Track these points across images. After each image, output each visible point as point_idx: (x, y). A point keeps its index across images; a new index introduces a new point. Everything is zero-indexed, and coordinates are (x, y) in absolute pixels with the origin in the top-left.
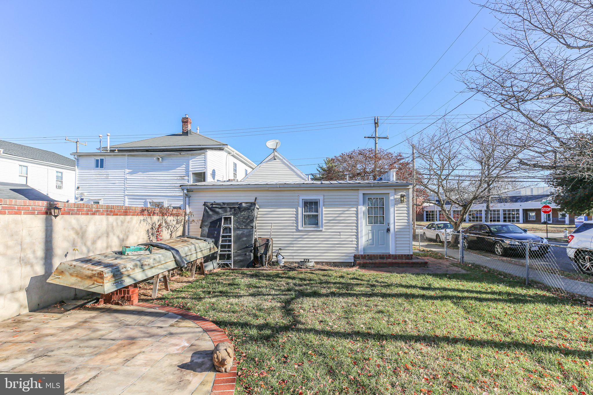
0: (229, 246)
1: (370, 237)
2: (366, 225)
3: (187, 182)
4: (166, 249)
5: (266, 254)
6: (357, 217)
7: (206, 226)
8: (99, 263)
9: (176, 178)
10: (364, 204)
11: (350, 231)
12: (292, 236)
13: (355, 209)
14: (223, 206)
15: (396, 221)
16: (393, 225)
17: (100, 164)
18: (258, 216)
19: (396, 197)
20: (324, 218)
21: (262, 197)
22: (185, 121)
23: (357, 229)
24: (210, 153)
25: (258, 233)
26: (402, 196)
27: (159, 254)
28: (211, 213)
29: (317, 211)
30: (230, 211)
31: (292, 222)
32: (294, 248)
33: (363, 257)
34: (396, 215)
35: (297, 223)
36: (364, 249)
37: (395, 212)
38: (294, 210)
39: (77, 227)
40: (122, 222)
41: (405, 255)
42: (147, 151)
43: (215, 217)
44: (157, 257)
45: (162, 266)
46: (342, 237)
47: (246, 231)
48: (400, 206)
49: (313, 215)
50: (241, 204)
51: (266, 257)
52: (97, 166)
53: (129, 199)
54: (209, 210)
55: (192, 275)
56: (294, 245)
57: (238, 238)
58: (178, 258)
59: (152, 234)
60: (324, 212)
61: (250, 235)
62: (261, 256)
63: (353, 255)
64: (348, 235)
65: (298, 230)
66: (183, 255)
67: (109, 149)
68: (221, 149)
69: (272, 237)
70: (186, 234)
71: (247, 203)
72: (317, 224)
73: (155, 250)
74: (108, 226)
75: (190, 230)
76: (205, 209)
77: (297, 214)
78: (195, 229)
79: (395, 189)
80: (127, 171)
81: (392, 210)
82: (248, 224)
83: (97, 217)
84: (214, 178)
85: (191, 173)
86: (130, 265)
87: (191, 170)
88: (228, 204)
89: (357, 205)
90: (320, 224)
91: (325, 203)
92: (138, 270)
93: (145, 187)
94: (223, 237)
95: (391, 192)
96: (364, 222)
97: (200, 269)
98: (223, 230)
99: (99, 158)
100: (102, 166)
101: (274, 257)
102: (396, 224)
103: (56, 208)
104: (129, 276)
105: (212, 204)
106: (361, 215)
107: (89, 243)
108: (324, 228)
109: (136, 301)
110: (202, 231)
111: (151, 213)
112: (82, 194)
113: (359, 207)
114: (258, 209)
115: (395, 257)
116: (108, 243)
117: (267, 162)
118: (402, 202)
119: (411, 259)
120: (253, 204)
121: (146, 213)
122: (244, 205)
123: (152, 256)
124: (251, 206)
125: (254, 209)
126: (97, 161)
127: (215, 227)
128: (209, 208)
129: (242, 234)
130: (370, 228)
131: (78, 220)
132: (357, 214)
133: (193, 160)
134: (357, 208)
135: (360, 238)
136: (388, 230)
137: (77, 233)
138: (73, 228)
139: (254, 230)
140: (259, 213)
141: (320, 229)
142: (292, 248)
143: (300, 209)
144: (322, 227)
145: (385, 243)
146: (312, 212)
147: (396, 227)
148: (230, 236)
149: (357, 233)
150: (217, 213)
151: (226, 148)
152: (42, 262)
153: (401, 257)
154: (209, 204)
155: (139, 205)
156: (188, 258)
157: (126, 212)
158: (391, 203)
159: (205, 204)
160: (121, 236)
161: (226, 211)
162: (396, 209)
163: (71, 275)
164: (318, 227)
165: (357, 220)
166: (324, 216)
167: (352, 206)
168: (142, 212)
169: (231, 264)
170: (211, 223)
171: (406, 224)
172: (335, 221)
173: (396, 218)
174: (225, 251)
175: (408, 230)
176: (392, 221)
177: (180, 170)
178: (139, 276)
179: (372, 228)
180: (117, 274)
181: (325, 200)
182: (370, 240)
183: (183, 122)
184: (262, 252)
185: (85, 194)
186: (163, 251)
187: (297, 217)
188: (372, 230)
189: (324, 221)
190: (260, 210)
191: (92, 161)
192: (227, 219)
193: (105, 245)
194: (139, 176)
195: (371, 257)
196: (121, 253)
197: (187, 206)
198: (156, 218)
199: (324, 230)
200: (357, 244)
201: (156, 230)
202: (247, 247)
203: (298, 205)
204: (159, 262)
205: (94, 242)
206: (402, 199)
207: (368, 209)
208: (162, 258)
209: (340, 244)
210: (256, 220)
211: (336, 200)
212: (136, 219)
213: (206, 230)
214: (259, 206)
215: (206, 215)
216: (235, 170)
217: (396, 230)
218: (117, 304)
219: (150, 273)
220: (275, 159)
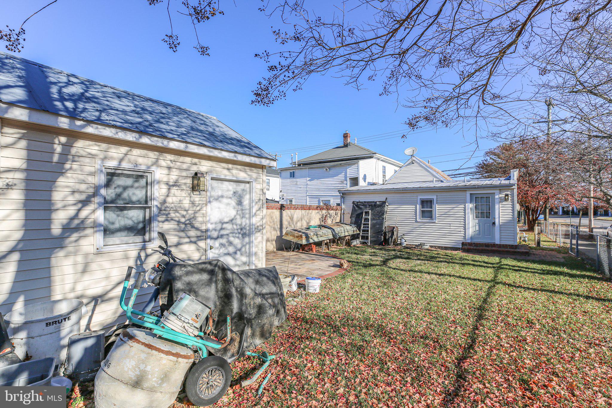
0: (368, 231)
1: (477, 228)
2: (474, 219)
3: (345, 185)
4: (328, 228)
5: (392, 238)
6: (465, 213)
7: (353, 217)
8: (300, 232)
9: (338, 182)
10: (471, 202)
11: (459, 223)
12: (412, 226)
13: (463, 206)
14: (365, 204)
15: (500, 216)
16: (498, 219)
17: (292, 175)
18: (388, 211)
19: (500, 196)
20: (437, 213)
21: (390, 197)
22: (346, 136)
23: (465, 222)
24: (361, 162)
25: (387, 223)
26: (507, 195)
27: (324, 230)
28: (357, 208)
29: (432, 208)
30: (369, 207)
31: (412, 215)
32: (414, 235)
33: (470, 244)
34: (500, 211)
35: (416, 216)
36: (471, 238)
37: (500, 209)
38: (414, 206)
39: (290, 215)
40: (308, 214)
41: (509, 245)
42: (320, 163)
43: (359, 212)
44: (323, 231)
45: (326, 237)
46: (451, 227)
47: (379, 221)
48: (504, 203)
49: (429, 210)
50: (376, 202)
51: (392, 239)
52: (291, 177)
53: (309, 198)
54: (355, 207)
55: (343, 246)
56: (414, 233)
57: (373, 226)
58: (334, 233)
59: (322, 221)
60: (437, 209)
61: (382, 224)
62: (388, 239)
63: (461, 242)
64: (456, 226)
65: (416, 221)
66: (337, 232)
67: (297, 163)
68: (371, 157)
69: (397, 226)
70: (342, 222)
71: (380, 202)
72: (431, 217)
73: (323, 229)
74: (302, 215)
75: (345, 220)
76: (353, 206)
77: (416, 210)
78: (348, 219)
79: (500, 190)
80: (308, 179)
81: (497, 206)
82: (380, 216)
83: (297, 211)
84: (365, 181)
85: (348, 179)
86: (312, 234)
87: (348, 176)
88: (368, 202)
89: (464, 203)
90: (434, 217)
91: (438, 202)
92: (315, 237)
93: (319, 190)
94: (364, 224)
95: (497, 192)
96: (471, 217)
97: (348, 244)
98: (364, 220)
99: (292, 171)
100: (293, 177)
101: (399, 240)
102: (501, 219)
103: (284, 207)
104: (311, 238)
105: (358, 203)
106: (468, 211)
107: (294, 223)
108: (437, 220)
109: (314, 251)
110: (351, 220)
111: (322, 209)
112: (283, 195)
113: (466, 204)
114: (388, 206)
115: (500, 246)
116: (302, 224)
117: (406, 166)
118: (506, 200)
119: (516, 248)
120: (384, 203)
121: (319, 208)
122: (378, 203)
123: (322, 231)
124: (382, 204)
125: (384, 206)
126: (291, 173)
127: (359, 218)
128: (356, 205)
129: (376, 223)
130: (477, 221)
131: (290, 212)
132: (465, 210)
133: (350, 168)
134: (465, 205)
135: (467, 229)
136: (494, 223)
137: (290, 218)
138: (289, 216)
139: (384, 220)
140: (388, 209)
141: (434, 221)
142: (412, 235)
143: (418, 206)
144: (436, 220)
145: (491, 233)
146: (428, 208)
147: (501, 221)
148: (368, 224)
149: (465, 225)
150: (361, 209)
151: (375, 156)
152: (279, 230)
153: (506, 246)
154: (355, 203)
155: (315, 203)
156: (339, 234)
157: (310, 208)
158: (497, 201)
159: (353, 203)
160: (307, 221)
161: (366, 207)
162: (500, 206)
163: (291, 235)
164: (432, 220)
165: (465, 215)
166: (437, 211)
167: (460, 203)
168: (317, 208)
169: (368, 242)
170: (357, 215)
171: (511, 219)
172: (446, 215)
173: (500, 214)
174: (365, 234)
175: (513, 224)
176: (497, 216)
177: (341, 177)
178: (316, 240)
179: (478, 221)
180: (307, 237)
181: (438, 199)
182: (477, 231)
183: (344, 137)
184: (390, 236)
185: (285, 195)
186: (327, 229)
187: (416, 212)
188: (479, 223)
189: (437, 215)
190: (389, 206)
191: (288, 173)
192: (367, 213)
193: (300, 225)
194: (315, 182)
195: (476, 245)
196: (308, 228)
197: (343, 204)
198: (324, 212)
199: (437, 222)
200: (465, 234)
201: (324, 218)
202: (379, 232)
203: (417, 203)
204: (325, 234)
205: (296, 223)
206: (507, 197)
207: (476, 206)
208: (326, 233)
209: (451, 233)
210: (386, 214)
211: (447, 199)
212: (314, 212)
213: (354, 219)
214: (388, 204)
215: (354, 210)
216: (384, 172)
217: (500, 223)
218: (307, 251)
219: (321, 239)
220: (413, 163)
